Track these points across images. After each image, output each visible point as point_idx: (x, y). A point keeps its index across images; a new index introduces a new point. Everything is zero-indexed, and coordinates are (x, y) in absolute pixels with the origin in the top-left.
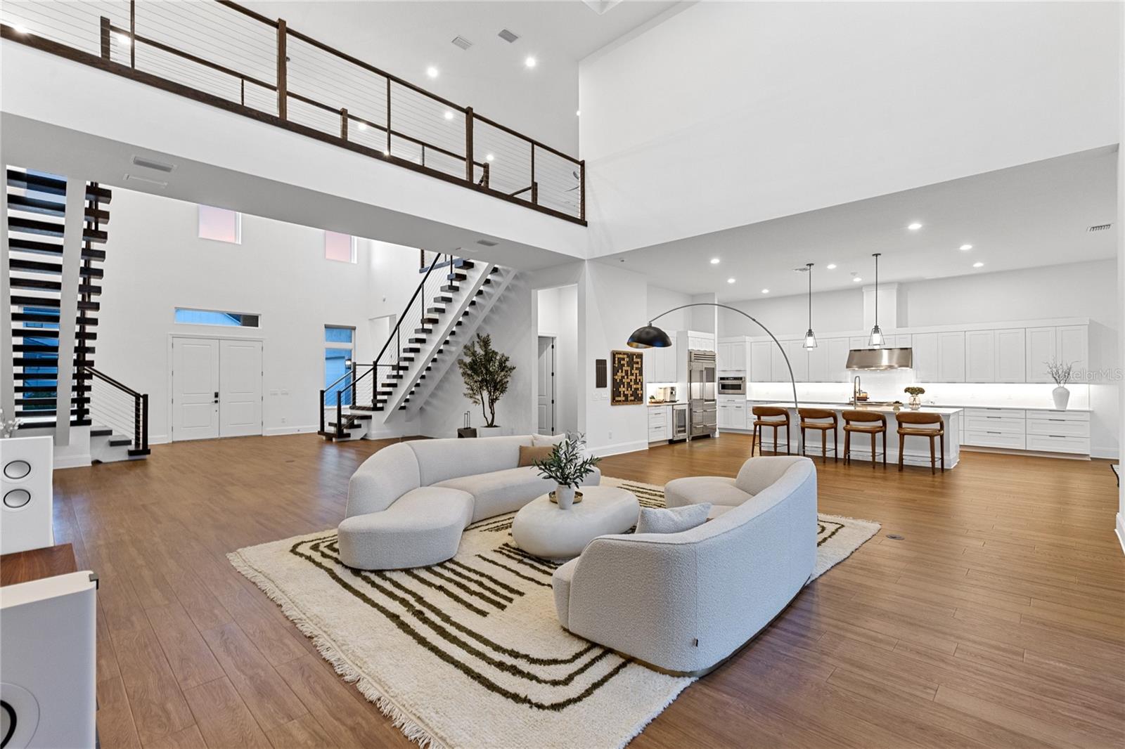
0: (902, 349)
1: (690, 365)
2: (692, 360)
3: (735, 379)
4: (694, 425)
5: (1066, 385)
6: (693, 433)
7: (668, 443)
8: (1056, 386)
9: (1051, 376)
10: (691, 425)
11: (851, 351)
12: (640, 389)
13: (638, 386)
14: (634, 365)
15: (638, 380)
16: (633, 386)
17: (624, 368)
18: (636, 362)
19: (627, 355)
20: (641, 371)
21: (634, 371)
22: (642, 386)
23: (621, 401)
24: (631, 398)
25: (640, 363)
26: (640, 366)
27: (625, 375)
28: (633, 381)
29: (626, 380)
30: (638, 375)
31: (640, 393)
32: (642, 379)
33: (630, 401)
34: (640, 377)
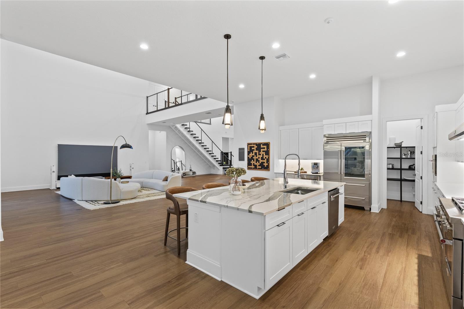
2: (325, 142)
12: (266, 163)
13: (264, 161)
14: (262, 150)
15: (264, 158)
16: (260, 161)
17: (254, 151)
18: (262, 148)
19: (256, 144)
20: (267, 153)
21: (262, 153)
22: (268, 160)
23: (252, 168)
24: (259, 167)
25: (266, 148)
26: (266, 150)
27: (255, 155)
28: (260, 158)
29: (255, 158)
30: (264, 155)
31: (266, 164)
32: (268, 157)
33: (259, 168)
34: (266, 156)
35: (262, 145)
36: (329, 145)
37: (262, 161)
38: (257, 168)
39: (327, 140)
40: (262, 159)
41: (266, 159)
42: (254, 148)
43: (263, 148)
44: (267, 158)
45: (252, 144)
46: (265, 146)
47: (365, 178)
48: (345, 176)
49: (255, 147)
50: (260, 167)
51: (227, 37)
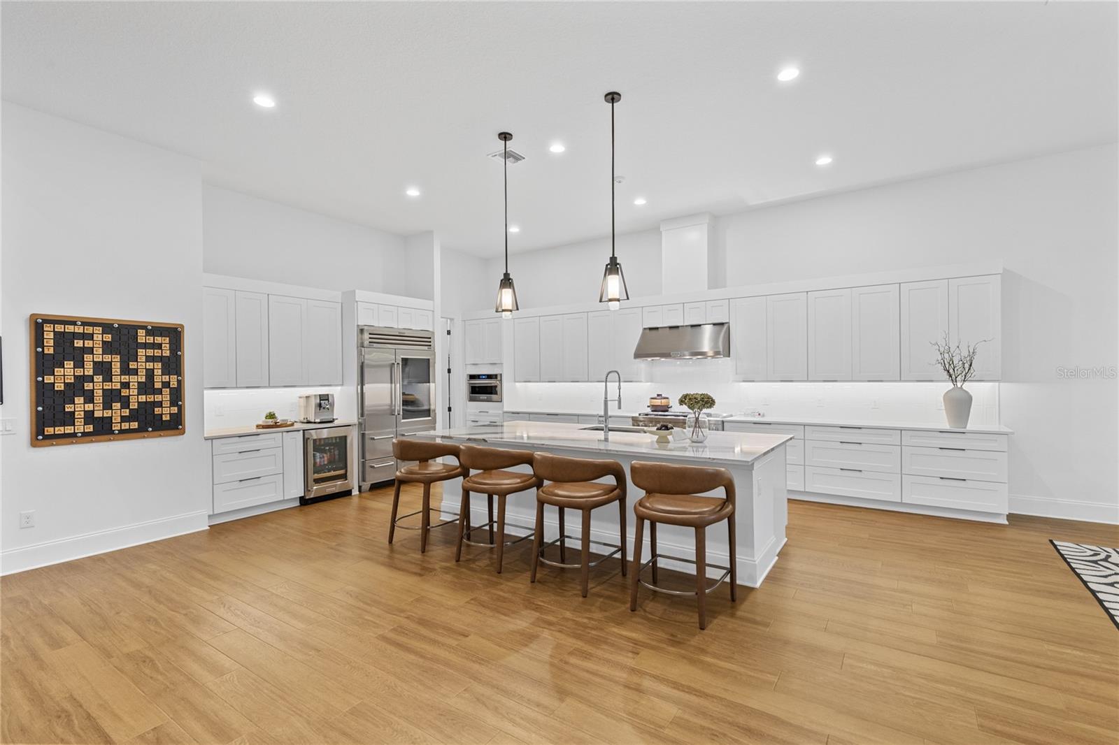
0: (714, 324)
1: (360, 354)
2: (366, 343)
3: (489, 377)
4: (368, 464)
5: (966, 383)
6: (367, 477)
7: (297, 504)
8: (950, 385)
9: (941, 368)
10: (364, 464)
11: (645, 329)
12: (166, 404)
13: (158, 398)
14: (141, 352)
15: (158, 385)
16: (133, 399)
17: (88, 357)
18: (146, 343)
19: (107, 327)
20: (173, 364)
21: (141, 365)
22: (177, 396)
23: (74, 435)
24: (125, 426)
25: (166, 347)
26: (167, 353)
27: (95, 373)
28: (134, 385)
29: (98, 386)
30: (158, 372)
31: (166, 412)
32: (179, 382)
33: (122, 432)
34: (166, 378)
35: (141, 333)
36: (375, 352)
37: (143, 398)
38: (112, 432)
39: (370, 338)
40: (148, 387)
41: (166, 391)
42: (88, 344)
43: (145, 346)
44: (174, 384)
45: (74, 323)
46: (159, 340)
47: (430, 418)
48: (403, 418)
49: (98, 337)
50: (135, 425)
51: (613, 97)
